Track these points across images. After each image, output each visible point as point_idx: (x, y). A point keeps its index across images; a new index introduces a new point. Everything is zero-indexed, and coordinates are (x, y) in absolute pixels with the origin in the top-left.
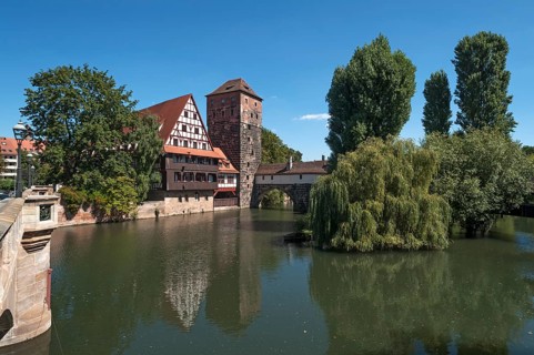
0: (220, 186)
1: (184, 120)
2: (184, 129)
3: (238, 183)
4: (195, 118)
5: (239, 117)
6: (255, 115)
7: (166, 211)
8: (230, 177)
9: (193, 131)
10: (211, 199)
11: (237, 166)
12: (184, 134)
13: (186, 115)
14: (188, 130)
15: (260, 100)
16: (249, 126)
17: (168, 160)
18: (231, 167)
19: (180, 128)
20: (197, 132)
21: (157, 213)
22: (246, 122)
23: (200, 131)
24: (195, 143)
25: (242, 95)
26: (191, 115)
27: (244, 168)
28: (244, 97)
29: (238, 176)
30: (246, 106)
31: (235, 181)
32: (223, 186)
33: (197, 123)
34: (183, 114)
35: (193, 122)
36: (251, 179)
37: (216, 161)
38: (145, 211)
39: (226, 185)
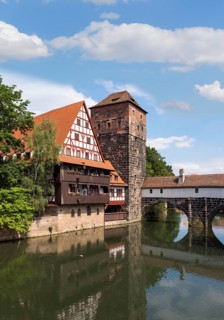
0: (110, 199)
1: (77, 128)
2: (77, 139)
3: (127, 198)
4: (87, 127)
5: (127, 128)
6: (141, 127)
7: (59, 227)
8: (119, 191)
9: (85, 140)
10: (102, 214)
11: (126, 178)
12: (77, 143)
13: (79, 124)
14: (81, 139)
15: (145, 113)
17: (62, 171)
18: (120, 180)
19: (73, 137)
20: (88, 142)
21: (50, 230)
22: (134, 134)
23: (92, 141)
24: (87, 154)
25: (130, 106)
26: (83, 123)
27: (132, 181)
28: (132, 109)
29: (126, 188)
30: (133, 117)
31: (123, 194)
32: (113, 199)
33: (89, 132)
34: (76, 122)
35: (85, 131)
36: (138, 192)
37: (107, 172)
39: (115, 198)
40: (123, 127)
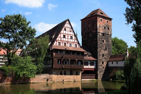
0: (85, 67)
2: (64, 36)
3: (97, 66)
4: (71, 31)
5: (97, 29)
6: (108, 28)
9: (69, 37)
11: (95, 55)
13: (65, 30)
14: (66, 37)
15: (110, 19)
16: (103, 34)
19: (62, 36)
20: (72, 38)
21: (47, 80)
22: (101, 32)
23: (74, 37)
24: (70, 44)
25: (98, 17)
26: (68, 29)
27: (100, 57)
28: (99, 19)
29: (97, 61)
32: (87, 67)
33: (72, 33)
35: (69, 33)
36: (105, 64)
37: (82, 53)
39: (89, 67)
40: (95, 28)
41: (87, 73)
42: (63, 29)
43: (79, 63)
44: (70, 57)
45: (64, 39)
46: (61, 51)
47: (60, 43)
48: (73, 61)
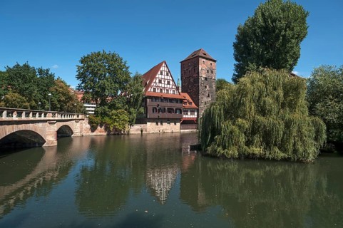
0: (185, 116)
1: (160, 76)
2: (160, 82)
3: (198, 115)
4: (167, 75)
5: (198, 73)
6: (211, 71)
7: (148, 130)
8: (192, 111)
9: (166, 83)
10: (178, 124)
11: (197, 104)
13: (161, 74)
14: (163, 82)
15: (215, 61)
16: (206, 79)
17: (148, 100)
18: (193, 105)
19: (157, 81)
20: (169, 83)
21: (142, 131)
22: (204, 76)
23: (171, 83)
24: (167, 90)
25: (200, 59)
26: (165, 73)
27: (202, 105)
28: (201, 60)
29: (198, 110)
30: (203, 66)
31: (196, 113)
32: (187, 116)
33: (169, 78)
35: (166, 77)
37: (181, 101)
38: (135, 130)
39: (189, 116)
40: (196, 72)
41: (186, 123)
42: (159, 73)
43: (178, 111)
44: (168, 105)
45: (160, 85)
46: (156, 98)
47: (154, 89)
48: (170, 110)
